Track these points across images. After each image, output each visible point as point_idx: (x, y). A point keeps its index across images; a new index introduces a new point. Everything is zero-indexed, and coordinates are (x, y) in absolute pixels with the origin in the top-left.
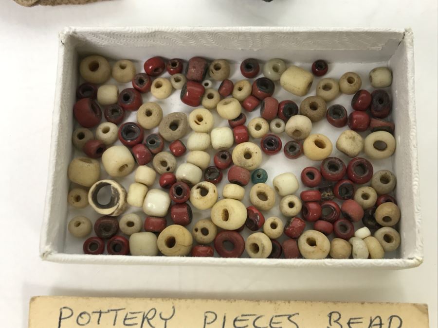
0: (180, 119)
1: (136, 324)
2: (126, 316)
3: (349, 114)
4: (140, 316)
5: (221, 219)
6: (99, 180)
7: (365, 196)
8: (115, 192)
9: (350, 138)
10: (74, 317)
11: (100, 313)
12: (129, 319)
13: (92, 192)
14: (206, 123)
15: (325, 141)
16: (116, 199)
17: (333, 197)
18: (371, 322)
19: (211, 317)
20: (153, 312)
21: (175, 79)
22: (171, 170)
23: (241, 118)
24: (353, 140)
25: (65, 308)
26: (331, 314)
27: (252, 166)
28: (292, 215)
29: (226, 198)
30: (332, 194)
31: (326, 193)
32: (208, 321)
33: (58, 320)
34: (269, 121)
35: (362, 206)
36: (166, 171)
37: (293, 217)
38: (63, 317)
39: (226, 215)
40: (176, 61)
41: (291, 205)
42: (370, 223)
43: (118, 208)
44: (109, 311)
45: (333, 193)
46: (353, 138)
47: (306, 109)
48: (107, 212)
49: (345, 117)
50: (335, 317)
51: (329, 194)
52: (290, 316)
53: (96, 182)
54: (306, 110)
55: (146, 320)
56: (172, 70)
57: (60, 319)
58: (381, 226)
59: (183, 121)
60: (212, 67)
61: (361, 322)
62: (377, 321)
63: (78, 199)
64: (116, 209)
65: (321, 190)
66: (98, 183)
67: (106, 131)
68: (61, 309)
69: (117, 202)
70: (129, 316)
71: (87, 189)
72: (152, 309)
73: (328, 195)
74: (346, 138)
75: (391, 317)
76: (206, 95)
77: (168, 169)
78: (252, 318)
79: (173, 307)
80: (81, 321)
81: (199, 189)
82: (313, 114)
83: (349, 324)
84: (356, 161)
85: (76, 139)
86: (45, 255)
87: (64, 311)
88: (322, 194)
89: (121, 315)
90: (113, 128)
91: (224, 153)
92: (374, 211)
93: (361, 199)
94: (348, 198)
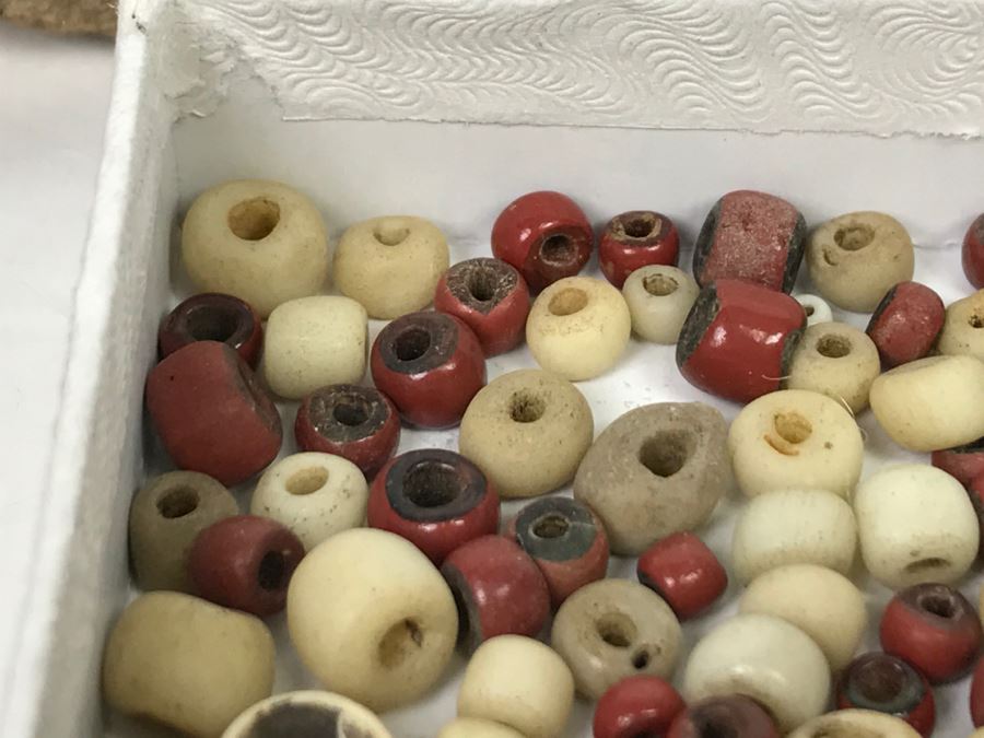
0: (691, 429)
6: (268, 695)
14: (828, 446)
21: (645, 284)
22: (656, 665)
36: (627, 669)
40: (646, 218)
53: (256, 701)
56: (627, 252)
59: (707, 437)
60: (823, 240)
66: (266, 706)
67: (307, 486)
76: (811, 343)
77: (641, 662)
85: (152, 516)
90: (342, 474)
91: (937, 593)
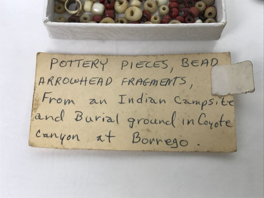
1: (89, 66)
2: (84, 63)
4: (91, 63)
5: (130, 15)
7: (200, 6)
8: (77, 4)
10: (59, 63)
11: (71, 61)
12: (85, 64)
13: (67, 4)
16: (78, 7)
17: (184, 7)
18: (203, 62)
19: (125, 63)
20: (97, 61)
25: (54, 59)
26: (183, 59)
28: (165, 14)
29: (132, 6)
31: (181, 5)
32: (124, 65)
33: (51, 64)
35: (198, 9)
38: (53, 63)
39: (132, 13)
41: (164, 9)
42: (202, 18)
43: (79, 11)
44: (75, 61)
48: (74, 12)
50: (185, 60)
51: (183, 6)
52: (163, 62)
55: (94, 65)
57: (52, 64)
58: (207, 19)
61: (198, 62)
62: (206, 61)
63: (59, 8)
64: (78, 11)
65: (179, 3)
68: (52, 59)
69: (79, 8)
70: (85, 63)
71: (64, 3)
72: (97, 60)
75: (212, 60)
78: (145, 63)
79: (107, 59)
80: (62, 65)
81: (119, 2)
83: (192, 63)
86: (46, 22)
87: (53, 60)
88: (179, 6)
89: (82, 63)
92: (204, 11)
93: (198, 7)
94: (192, 6)
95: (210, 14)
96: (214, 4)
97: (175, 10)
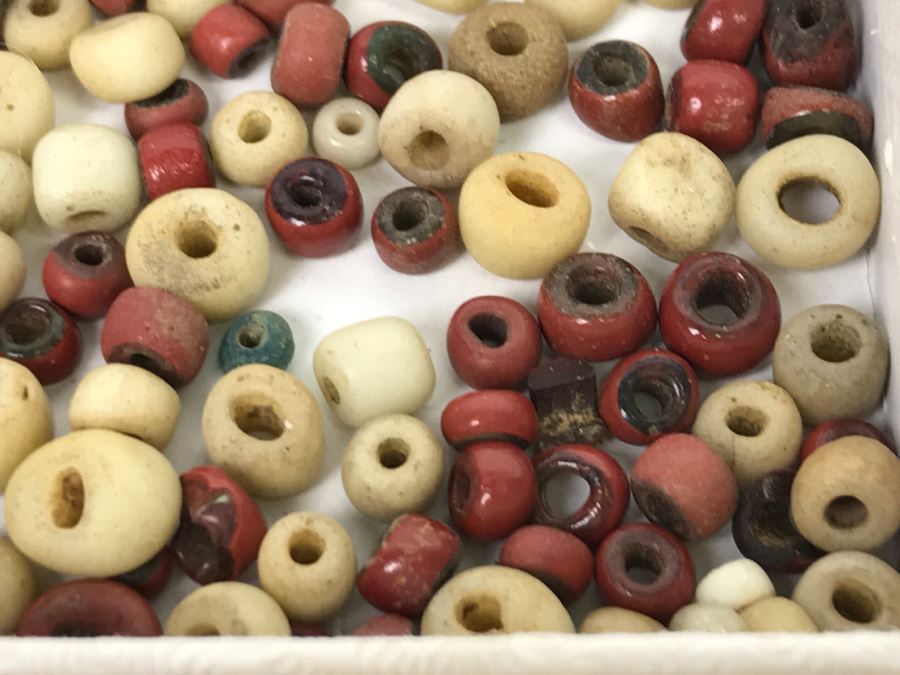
3: (666, 74)
5: (47, 518)
7: (745, 424)
9: (669, 162)
14: (10, 107)
15: (552, 180)
17: (596, 429)
23: (180, 95)
24: (681, 171)
27: (216, 286)
28: (396, 500)
29: (83, 428)
30: (591, 417)
31: (563, 416)
34: (308, 108)
35: (730, 463)
37: (399, 513)
39: (72, 501)
41: (392, 457)
42: (766, 540)
45: (598, 415)
46: (683, 165)
47: (469, 47)
49: (649, 82)
51: (579, 418)
54: (472, 53)
58: (816, 553)
65: (541, 402)
73: (575, 423)
74: (651, 164)
82: (502, 68)
84: (700, 263)
88: (547, 421)
91: (93, 241)
92: (785, 479)
93: (726, 435)
94: (667, 430)
95: (844, 509)
96: (880, 403)
97: (495, 462)
